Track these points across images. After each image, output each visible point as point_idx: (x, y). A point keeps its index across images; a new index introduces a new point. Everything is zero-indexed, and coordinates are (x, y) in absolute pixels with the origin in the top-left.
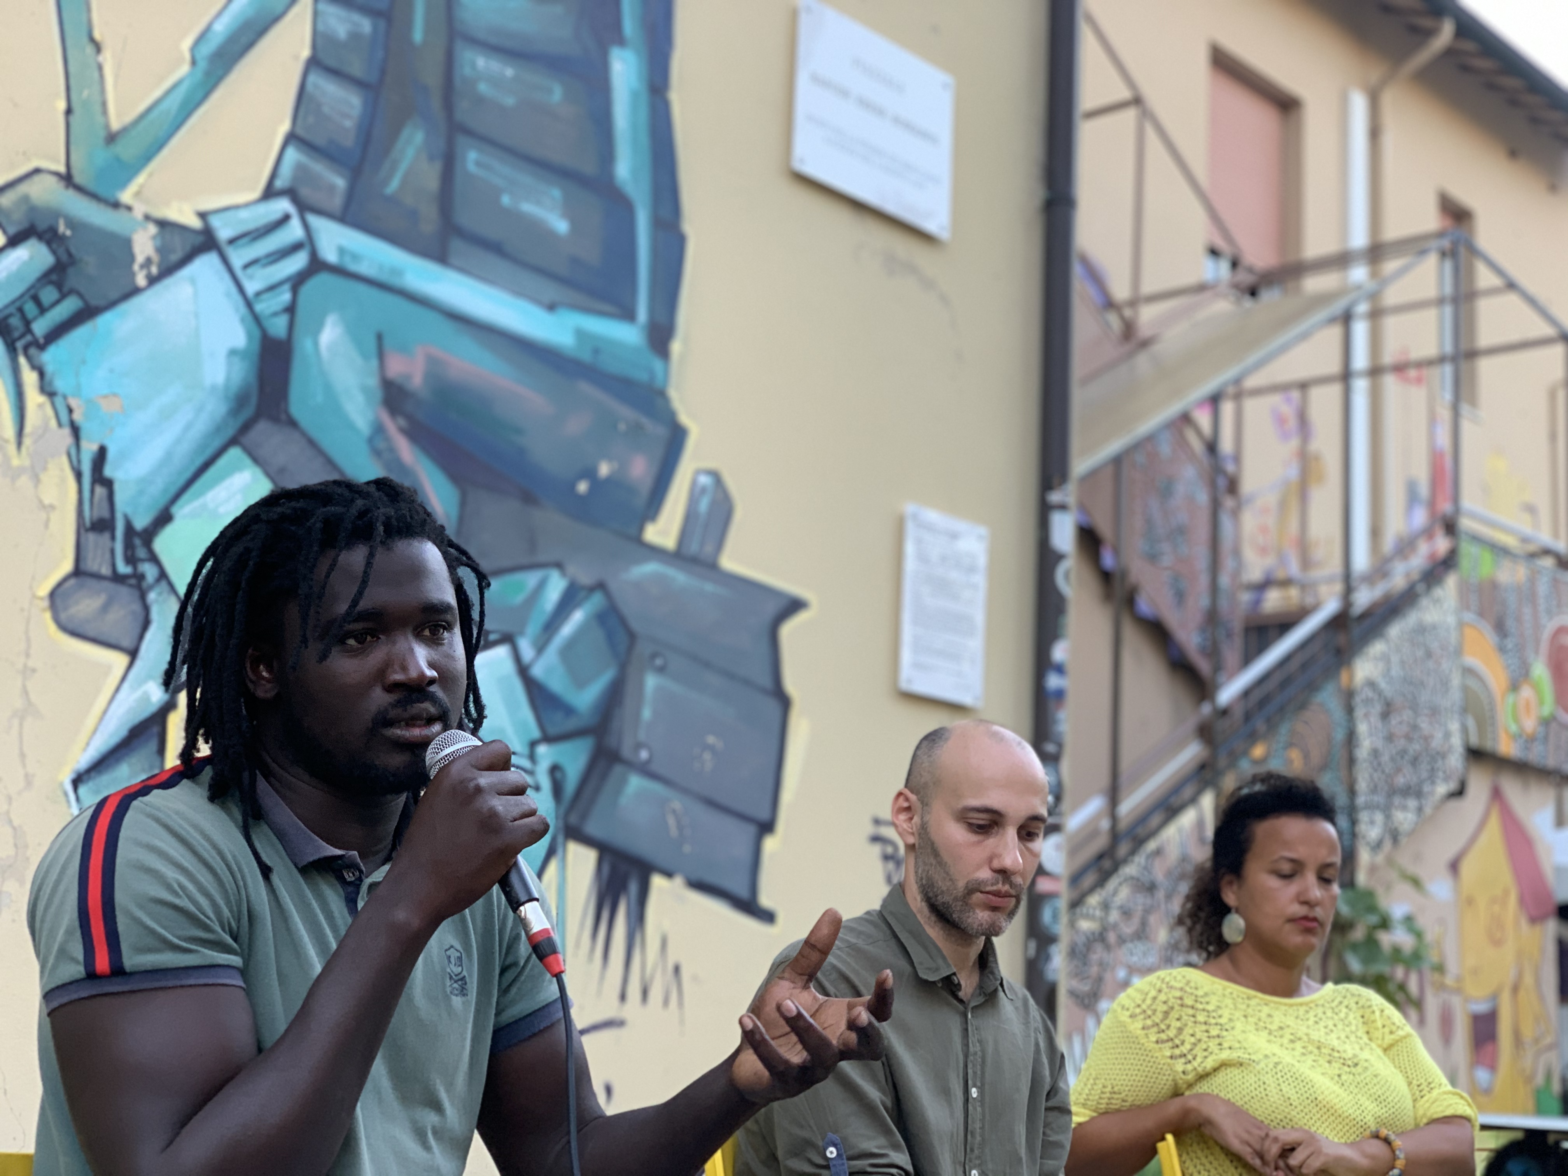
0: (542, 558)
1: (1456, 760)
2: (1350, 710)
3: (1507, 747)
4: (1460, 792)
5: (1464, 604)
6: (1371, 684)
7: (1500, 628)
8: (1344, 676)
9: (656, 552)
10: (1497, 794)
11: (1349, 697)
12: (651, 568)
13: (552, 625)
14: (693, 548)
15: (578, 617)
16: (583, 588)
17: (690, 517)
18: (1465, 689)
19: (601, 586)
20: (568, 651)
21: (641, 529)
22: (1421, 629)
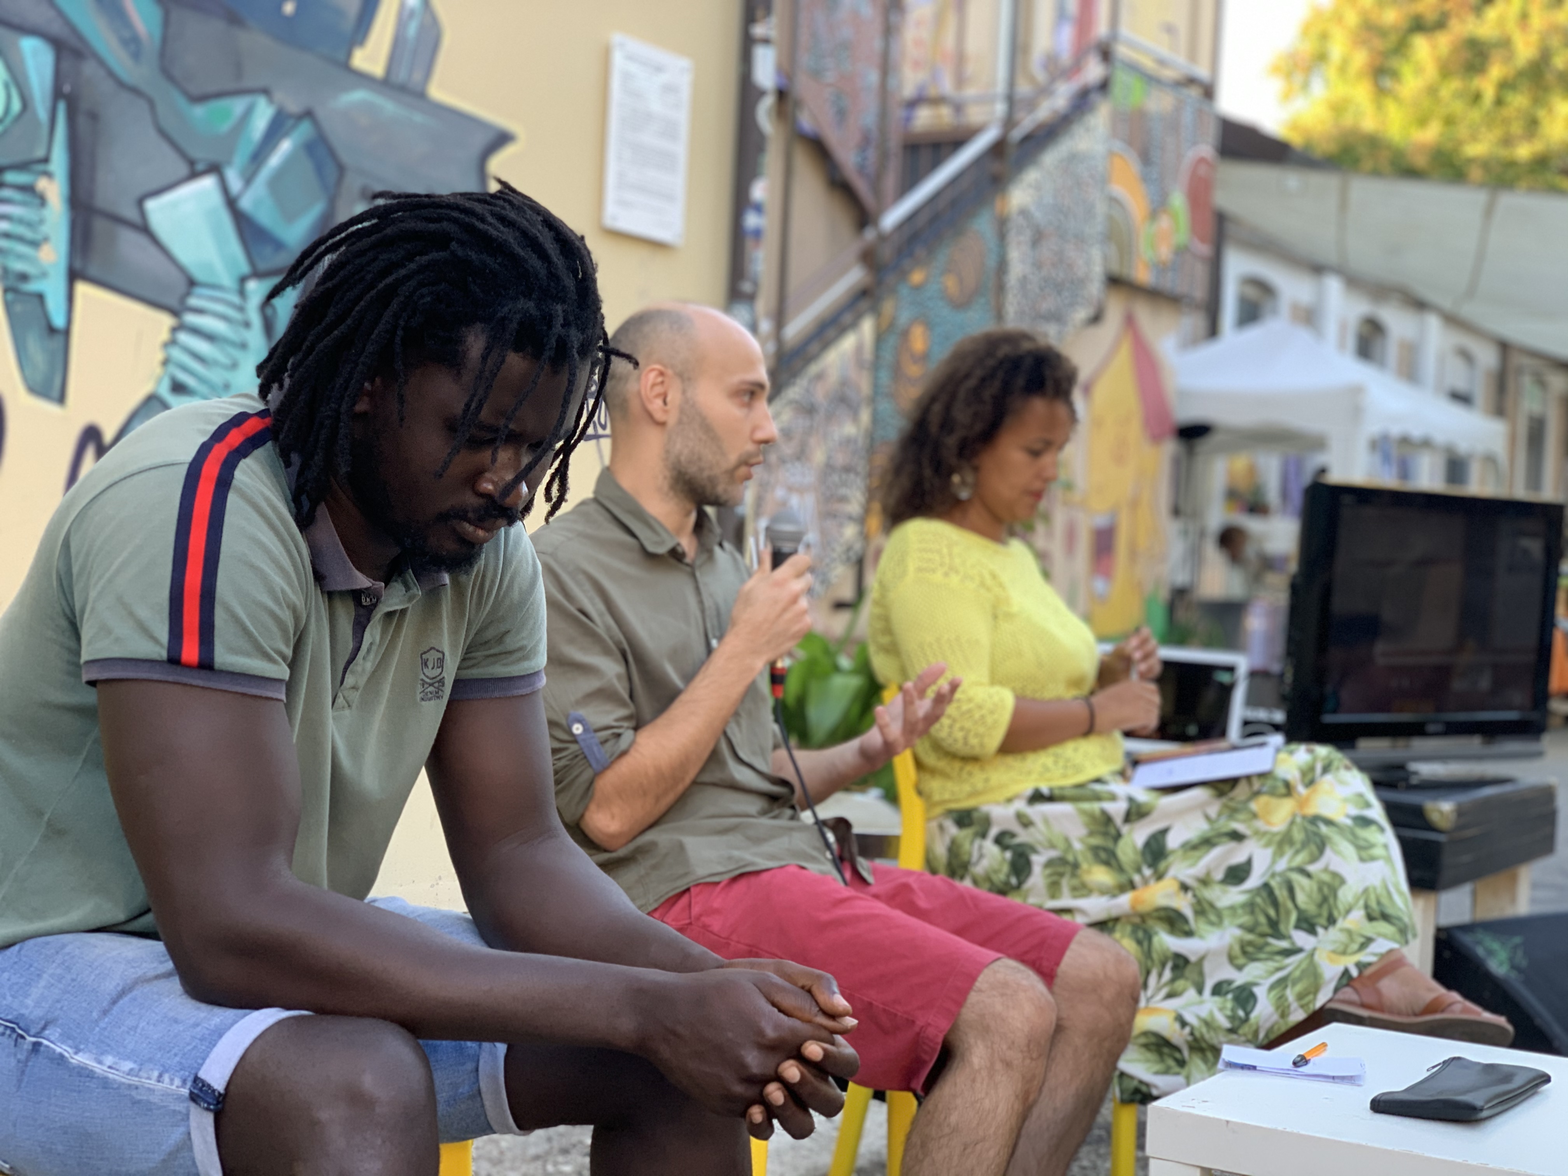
0: (248, 83)
1: (1095, 287)
2: (1002, 237)
3: (1143, 275)
4: (1096, 319)
5: (1114, 133)
6: (1024, 212)
7: (1145, 158)
8: (998, 203)
9: (364, 79)
10: (1130, 321)
11: (1002, 225)
12: (358, 95)
13: (259, 156)
14: (401, 76)
15: (286, 146)
16: (290, 116)
17: (398, 42)
18: (1110, 218)
19: (308, 114)
20: (276, 182)
21: (349, 55)
22: (1073, 158)
